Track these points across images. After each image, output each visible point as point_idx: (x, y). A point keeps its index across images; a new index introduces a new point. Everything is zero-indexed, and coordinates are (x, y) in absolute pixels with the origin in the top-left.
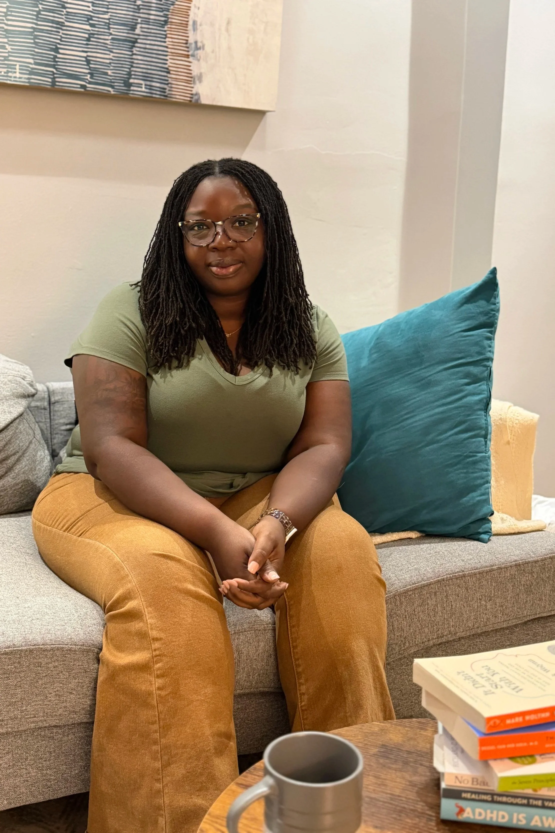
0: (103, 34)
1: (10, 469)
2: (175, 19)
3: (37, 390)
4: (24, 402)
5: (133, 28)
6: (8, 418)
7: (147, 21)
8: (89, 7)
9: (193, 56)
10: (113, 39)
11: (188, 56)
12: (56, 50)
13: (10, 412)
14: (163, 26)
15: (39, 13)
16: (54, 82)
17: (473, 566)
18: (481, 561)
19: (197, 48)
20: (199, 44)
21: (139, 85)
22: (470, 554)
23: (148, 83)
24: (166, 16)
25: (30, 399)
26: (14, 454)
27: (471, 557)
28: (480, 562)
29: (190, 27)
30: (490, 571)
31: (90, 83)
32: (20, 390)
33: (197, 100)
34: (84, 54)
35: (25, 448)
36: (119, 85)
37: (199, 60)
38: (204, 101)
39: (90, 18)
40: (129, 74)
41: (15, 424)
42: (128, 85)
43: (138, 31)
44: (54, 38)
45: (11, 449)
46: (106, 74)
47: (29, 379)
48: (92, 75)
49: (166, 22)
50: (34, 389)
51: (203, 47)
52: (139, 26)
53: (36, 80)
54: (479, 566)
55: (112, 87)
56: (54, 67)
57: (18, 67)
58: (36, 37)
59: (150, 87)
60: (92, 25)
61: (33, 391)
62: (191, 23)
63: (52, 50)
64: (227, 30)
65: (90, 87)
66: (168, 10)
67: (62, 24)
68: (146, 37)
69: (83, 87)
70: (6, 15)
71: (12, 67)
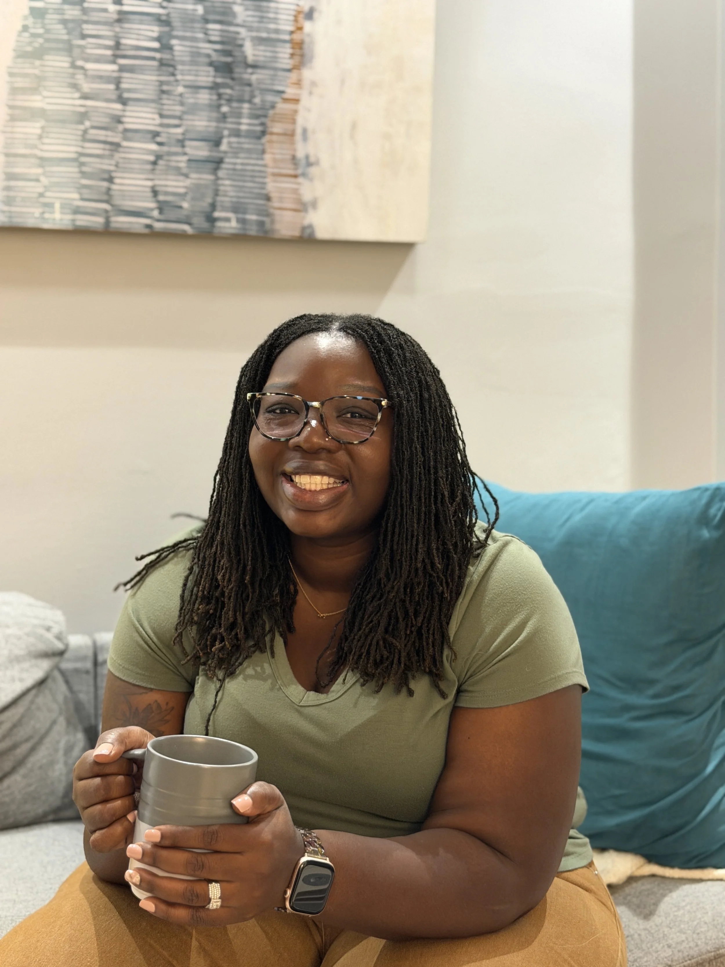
0: (176, 154)
1: (21, 763)
2: (277, 128)
3: (67, 646)
4: (45, 665)
5: (217, 143)
6: (18, 688)
7: (237, 133)
8: (154, 119)
9: (304, 175)
10: (189, 160)
11: (295, 176)
12: (110, 180)
13: (21, 680)
14: (259, 138)
15: (85, 132)
16: (108, 222)
17: (686, 954)
18: (699, 943)
19: (309, 164)
20: (312, 159)
21: (228, 220)
22: (681, 931)
23: (240, 216)
24: (263, 124)
25: (56, 659)
26: (27, 740)
27: (683, 937)
28: (697, 945)
29: (298, 136)
30: (715, 958)
31: (158, 221)
32: (41, 647)
33: (312, 234)
34: (150, 183)
35: (43, 731)
36: (200, 222)
37: (311, 180)
38: (321, 234)
39: (156, 134)
40: (213, 206)
41: (29, 697)
42: (212, 220)
43: (224, 147)
44: (107, 165)
45: (22, 733)
46: (181, 207)
47: (56, 630)
48: (161, 210)
49: (264, 133)
50: (63, 643)
51: (317, 163)
52: (225, 141)
53: (83, 221)
54: (694, 952)
55: (190, 224)
56: (107, 202)
57: (57, 206)
58: (82, 164)
59: (242, 221)
60: (160, 144)
61: (60, 646)
62: (299, 131)
63: (104, 180)
64: (352, 137)
65: (158, 226)
66: (265, 116)
67: (117, 145)
68: (236, 154)
69: (149, 226)
70: (40, 137)
71: (49, 206)
